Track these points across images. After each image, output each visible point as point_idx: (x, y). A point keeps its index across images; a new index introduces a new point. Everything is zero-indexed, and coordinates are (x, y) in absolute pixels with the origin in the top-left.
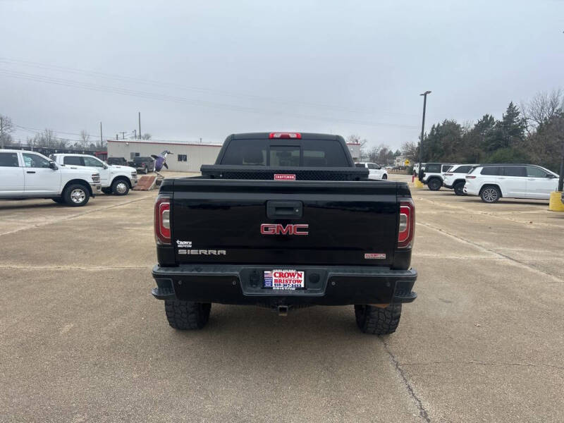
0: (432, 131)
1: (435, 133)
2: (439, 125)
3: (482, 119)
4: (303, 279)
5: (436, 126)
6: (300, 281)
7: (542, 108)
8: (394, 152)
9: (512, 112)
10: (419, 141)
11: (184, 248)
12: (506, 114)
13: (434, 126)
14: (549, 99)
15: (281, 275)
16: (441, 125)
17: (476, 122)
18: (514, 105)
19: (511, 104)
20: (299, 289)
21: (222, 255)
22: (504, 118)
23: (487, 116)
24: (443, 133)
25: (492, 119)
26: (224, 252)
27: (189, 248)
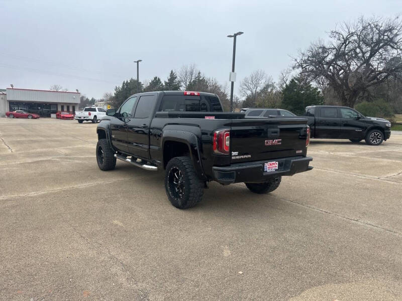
0: (123, 86)
1: (125, 87)
2: (127, 82)
3: (153, 79)
4: (277, 165)
5: (126, 82)
6: (276, 167)
7: (186, 75)
8: (90, 99)
9: (173, 77)
10: (115, 92)
11: (234, 156)
12: (169, 78)
13: (124, 82)
14: (189, 69)
15: (270, 164)
16: (129, 81)
17: (150, 81)
18: (174, 72)
19: (172, 72)
20: (276, 170)
21: (249, 157)
22: (169, 80)
23: (156, 78)
24: (132, 88)
25: (159, 80)
26: (250, 156)
27: (237, 156)
